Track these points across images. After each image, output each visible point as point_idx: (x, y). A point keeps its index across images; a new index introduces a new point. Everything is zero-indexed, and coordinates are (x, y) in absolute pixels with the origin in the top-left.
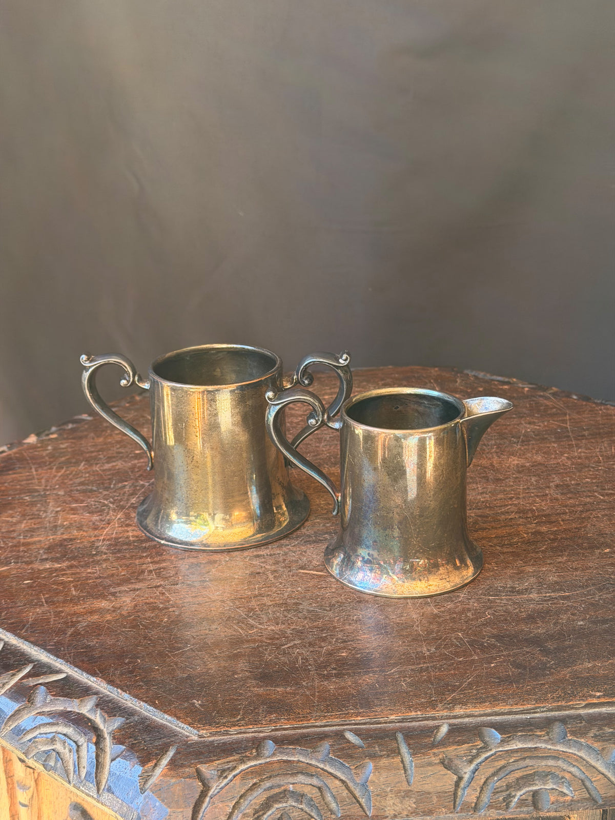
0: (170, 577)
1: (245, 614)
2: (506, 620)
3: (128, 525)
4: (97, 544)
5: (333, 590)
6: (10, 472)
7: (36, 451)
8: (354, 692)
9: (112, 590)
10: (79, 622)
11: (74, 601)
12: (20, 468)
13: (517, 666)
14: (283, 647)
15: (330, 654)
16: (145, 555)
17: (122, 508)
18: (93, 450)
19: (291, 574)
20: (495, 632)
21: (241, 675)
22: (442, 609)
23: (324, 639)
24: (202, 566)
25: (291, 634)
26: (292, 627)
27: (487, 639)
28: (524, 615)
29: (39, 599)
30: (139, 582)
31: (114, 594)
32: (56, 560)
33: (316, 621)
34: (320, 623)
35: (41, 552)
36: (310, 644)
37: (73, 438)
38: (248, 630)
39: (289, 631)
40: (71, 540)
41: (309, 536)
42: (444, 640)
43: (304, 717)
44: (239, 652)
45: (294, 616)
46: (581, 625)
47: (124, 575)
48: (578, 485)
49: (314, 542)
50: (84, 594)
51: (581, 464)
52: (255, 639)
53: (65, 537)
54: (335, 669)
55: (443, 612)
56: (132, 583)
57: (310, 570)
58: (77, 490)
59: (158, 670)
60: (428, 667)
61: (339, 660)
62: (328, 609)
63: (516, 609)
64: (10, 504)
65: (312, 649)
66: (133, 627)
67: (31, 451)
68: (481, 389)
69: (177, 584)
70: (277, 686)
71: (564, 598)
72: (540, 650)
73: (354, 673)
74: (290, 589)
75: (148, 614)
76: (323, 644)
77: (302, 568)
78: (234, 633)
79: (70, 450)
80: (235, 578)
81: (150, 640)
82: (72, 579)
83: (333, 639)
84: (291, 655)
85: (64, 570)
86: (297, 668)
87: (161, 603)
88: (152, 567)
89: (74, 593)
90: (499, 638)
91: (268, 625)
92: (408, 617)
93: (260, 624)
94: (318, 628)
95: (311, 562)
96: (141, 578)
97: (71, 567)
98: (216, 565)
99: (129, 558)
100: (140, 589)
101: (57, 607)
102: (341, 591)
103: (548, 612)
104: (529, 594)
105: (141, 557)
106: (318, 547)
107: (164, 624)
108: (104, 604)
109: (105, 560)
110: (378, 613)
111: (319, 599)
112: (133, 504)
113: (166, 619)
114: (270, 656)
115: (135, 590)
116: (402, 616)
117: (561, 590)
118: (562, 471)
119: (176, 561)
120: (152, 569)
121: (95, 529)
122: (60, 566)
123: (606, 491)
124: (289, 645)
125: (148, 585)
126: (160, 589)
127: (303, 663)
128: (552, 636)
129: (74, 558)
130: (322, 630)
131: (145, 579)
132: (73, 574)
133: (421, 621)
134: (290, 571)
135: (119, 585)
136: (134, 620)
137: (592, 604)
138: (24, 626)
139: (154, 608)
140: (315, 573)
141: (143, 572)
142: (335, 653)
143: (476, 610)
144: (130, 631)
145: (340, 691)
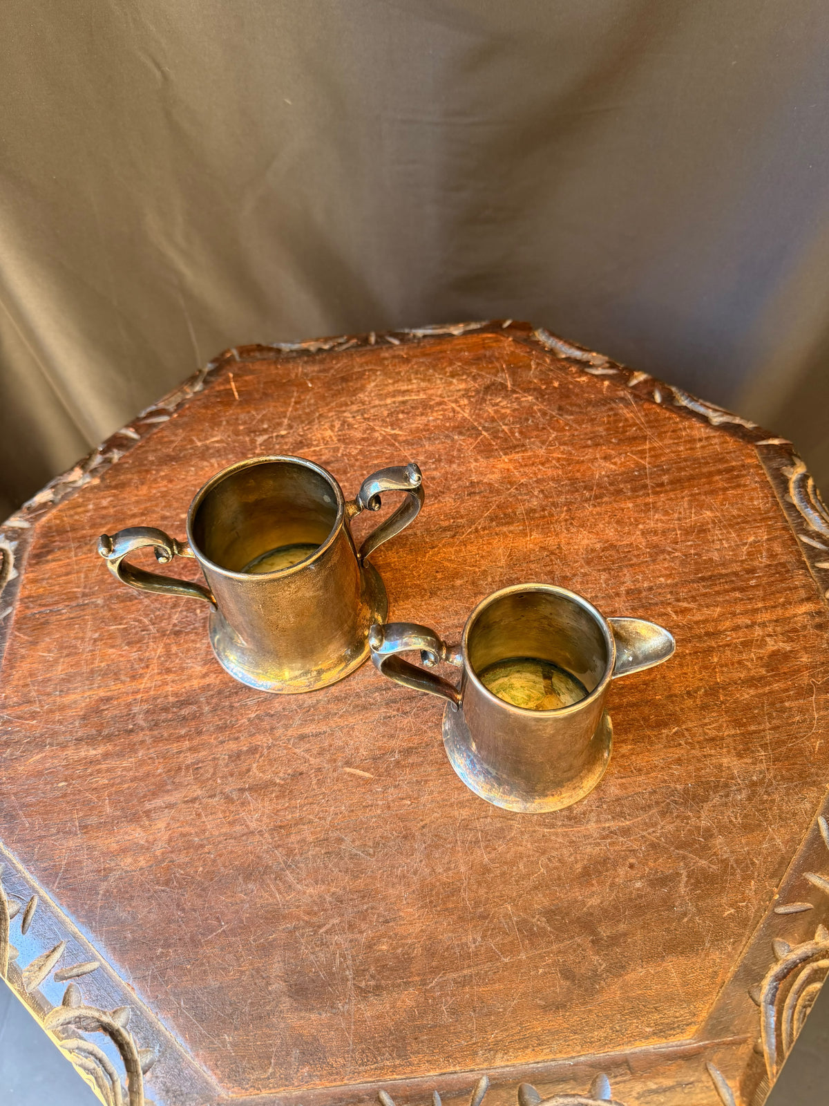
0: (208, 779)
1: (284, 861)
2: (559, 878)
3: (168, 671)
4: (136, 709)
5: (379, 812)
6: (50, 557)
7: (77, 514)
8: (391, 1024)
9: (148, 806)
10: (111, 870)
11: (109, 825)
12: (60, 548)
13: (568, 974)
14: (321, 931)
15: (370, 947)
16: (183, 732)
17: (163, 633)
18: (135, 510)
19: (335, 775)
20: (546, 902)
21: (274, 986)
22: (493, 855)
23: (363, 916)
24: (243, 757)
25: (330, 903)
26: (333, 890)
27: (537, 917)
28: (579, 868)
29: (72, 820)
30: (176, 789)
31: (147, 813)
32: (91, 741)
33: (357, 877)
34: (360, 883)
35: (77, 724)
36: (351, 926)
37: (116, 487)
38: (285, 894)
39: (328, 899)
40: (108, 699)
41: (358, 695)
42: (491, 921)
43: (337, 1074)
44: (275, 940)
45: (336, 865)
46: (638, 889)
47: (160, 775)
48: (650, 589)
49: (364, 708)
50: (118, 813)
51: (656, 546)
52: (291, 914)
53: (102, 694)
54: (373, 977)
55: (492, 860)
56: (168, 791)
57: (357, 767)
58: (118, 597)
59: (189, 971)
60: (471, 976)
61: (377, 960)
62: (371, 851)
63: (571, 854)
64: (47, 623)
65: (350, 936)
66: (167, 883)
67: (72, 512)
68: (556, 384)
69: (215, 796)
70: (311, 1010)
71: (626, 832)
72: (593, 941)
73: (393, 985)
74: (333, 808)
75: (183, 858)
76: (363, 926)
77: (348, 763)
78: (271, 900)
79: (112, 511)
80: (275, 784)
81: (183, 910)
82: (107, 782)
83: (374, 914)
84: (328, 947)
85: (98, 762)
86: (334, 974)
87: (197, 834)
88: (190, 759)
89: (108, 810)
90: (549, 914)
91: (307, 885)
92: (455, 871)
93: (299, 881)
94: (359, 891)
95: (357, 749)
96: (177, 780)
97: (106, 756)
98: (258, 756)
99: (166, 740)
100: (176, 804)
101: (89, 839)
102: (387, 814)
103: (605, 861)
104: (587, 823)
105: (179, 738)
106: (367, 718)
107: (199, 879)
108: (137, 835)
109: (142, 742)
110: (423, 863)
111: (363, 831)
112: (175, 625)
113: (201, 869)
114: (306, 948)
115: (170, 806)
116: (449, 869)
117: (622, 815)
118: (635, 560)
119: (216, 746)
120: (189, 762)
121: (133, 678)
122: (94, 752)
123: (680, 604)
124: (328, 926)
125: (185, 797)
126: (196, 805)
127: (341, 963)
128: (606, 911)
129: (109, 738)
130: (363, 897)
131: (180, 784)
132: (108, 770)
133: (470, 879)
134: (334, 771)
135: (154, 794)
136: (168, 868)
137: (654, 846)
138: (57, 874)
139: (189, 846)
140: (361, 773)
141: (180, 768)
142: (375, 945)
143: (529, 856)
144: (163, 891)
145: (377, 1022)
